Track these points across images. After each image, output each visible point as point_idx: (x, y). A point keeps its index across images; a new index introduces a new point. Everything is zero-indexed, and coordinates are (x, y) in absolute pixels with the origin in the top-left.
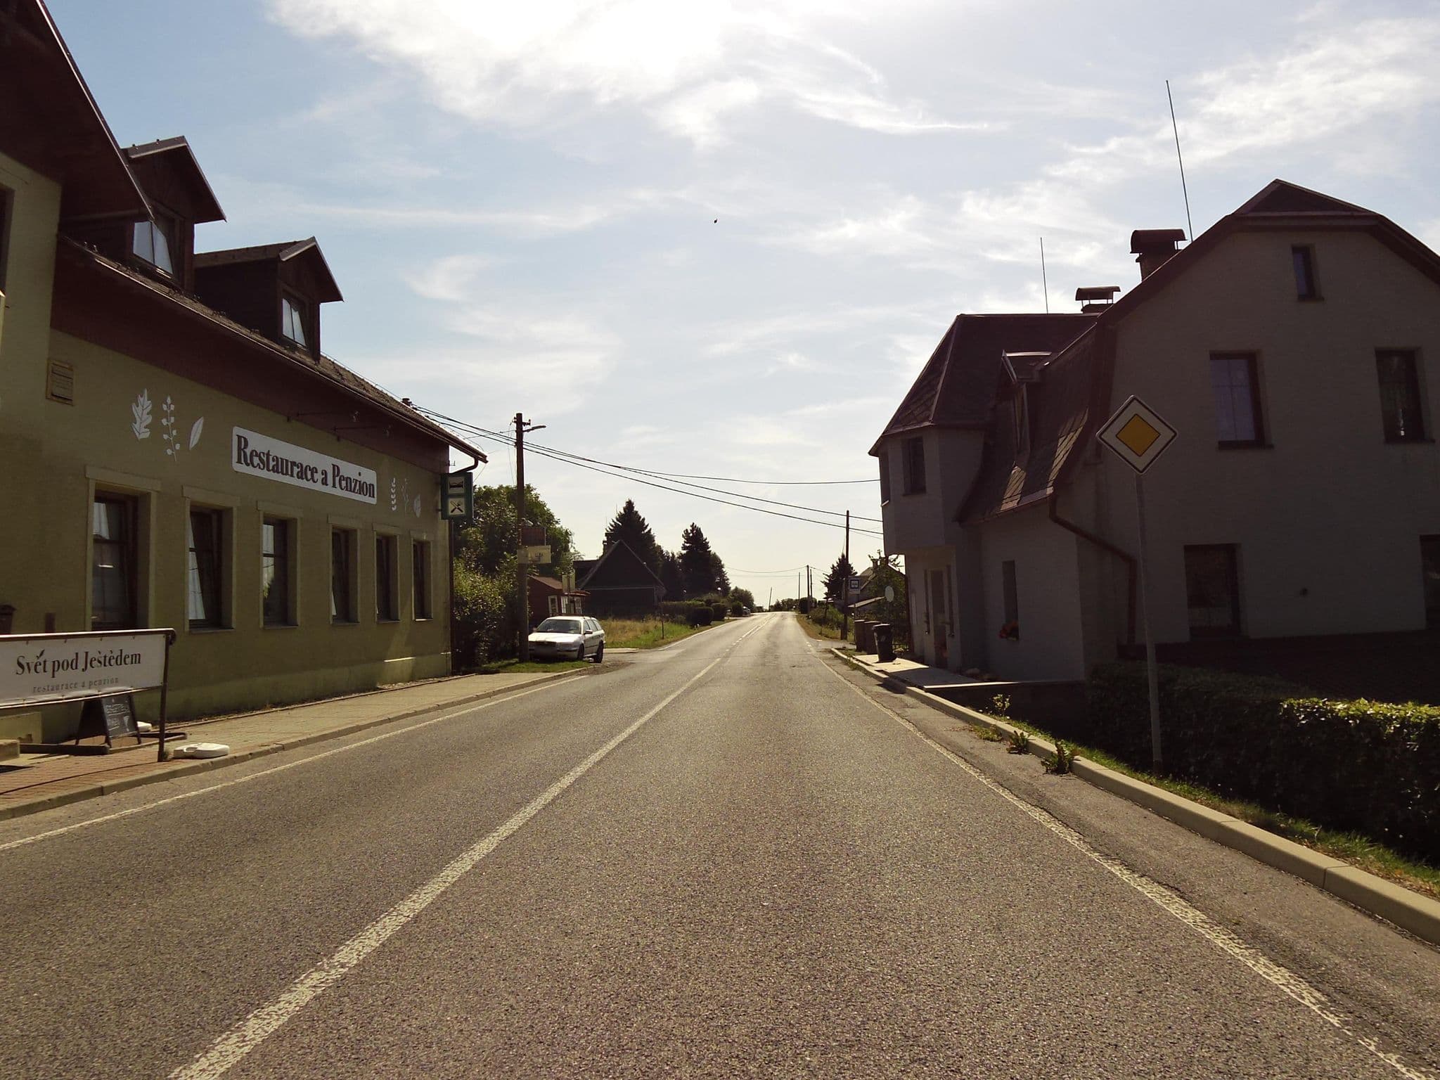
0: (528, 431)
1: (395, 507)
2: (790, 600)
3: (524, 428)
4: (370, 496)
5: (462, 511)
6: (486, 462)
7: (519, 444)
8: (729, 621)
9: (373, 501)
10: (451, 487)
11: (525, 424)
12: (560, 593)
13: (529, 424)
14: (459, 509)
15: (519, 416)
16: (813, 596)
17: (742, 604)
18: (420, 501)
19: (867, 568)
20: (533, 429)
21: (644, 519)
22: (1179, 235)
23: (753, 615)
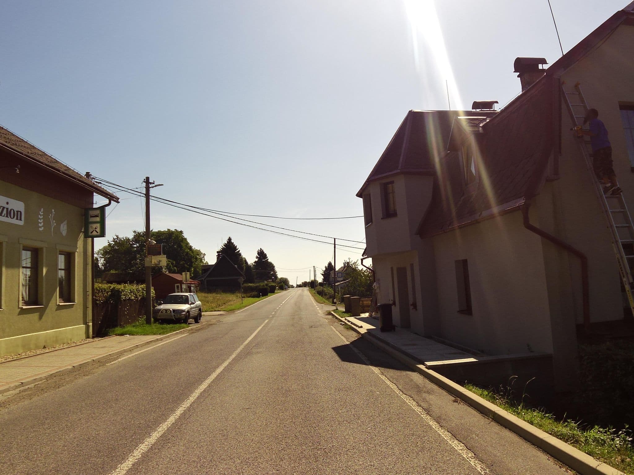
0: (152, 187)
1: (43, 228)
2: (306, 282)
3: (151, 186)
4: (17, 219)
5: (98, 233)
6: (118, 202)
7: (147, 196)
8: (277, 293)
9: (21, 223)
10: (92, 217)
11: (151, 183)
12: (181, 282)
13: (154, 183)
14: (96, 231)
15: (148, 178)
16: (317, 280)
17: (284, 284)
18: (66, 225)
19: (341, 267)
20: (156, 186)
21: (236, 246)
22: (543, 61)
23: (289, 289)
